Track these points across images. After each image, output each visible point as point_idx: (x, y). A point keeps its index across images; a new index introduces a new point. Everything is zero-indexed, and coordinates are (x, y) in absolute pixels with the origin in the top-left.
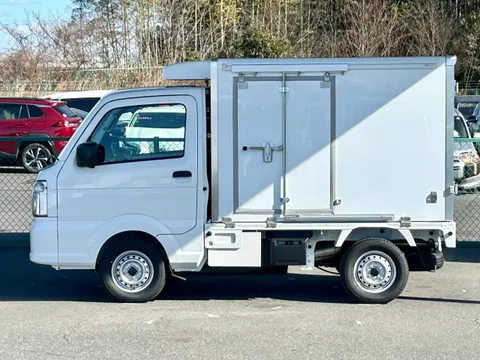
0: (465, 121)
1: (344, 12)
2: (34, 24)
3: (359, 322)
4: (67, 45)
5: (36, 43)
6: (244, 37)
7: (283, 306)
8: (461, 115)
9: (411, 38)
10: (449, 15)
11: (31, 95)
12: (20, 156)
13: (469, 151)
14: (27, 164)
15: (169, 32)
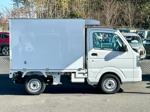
0: (140, 38)
1: (102, 4)
2: (5, 9)
3: (108, 100)
4: (15, 16)
5: (6, 15)
6: (71, 13)
7: (85, 95)
8: (139, 36)
9: (122, 12)
10: (134, 5)
11: (4, 31)
12: (2, 50)
13: (141, 47)
14: (4, 53)
15: (47, 12)
